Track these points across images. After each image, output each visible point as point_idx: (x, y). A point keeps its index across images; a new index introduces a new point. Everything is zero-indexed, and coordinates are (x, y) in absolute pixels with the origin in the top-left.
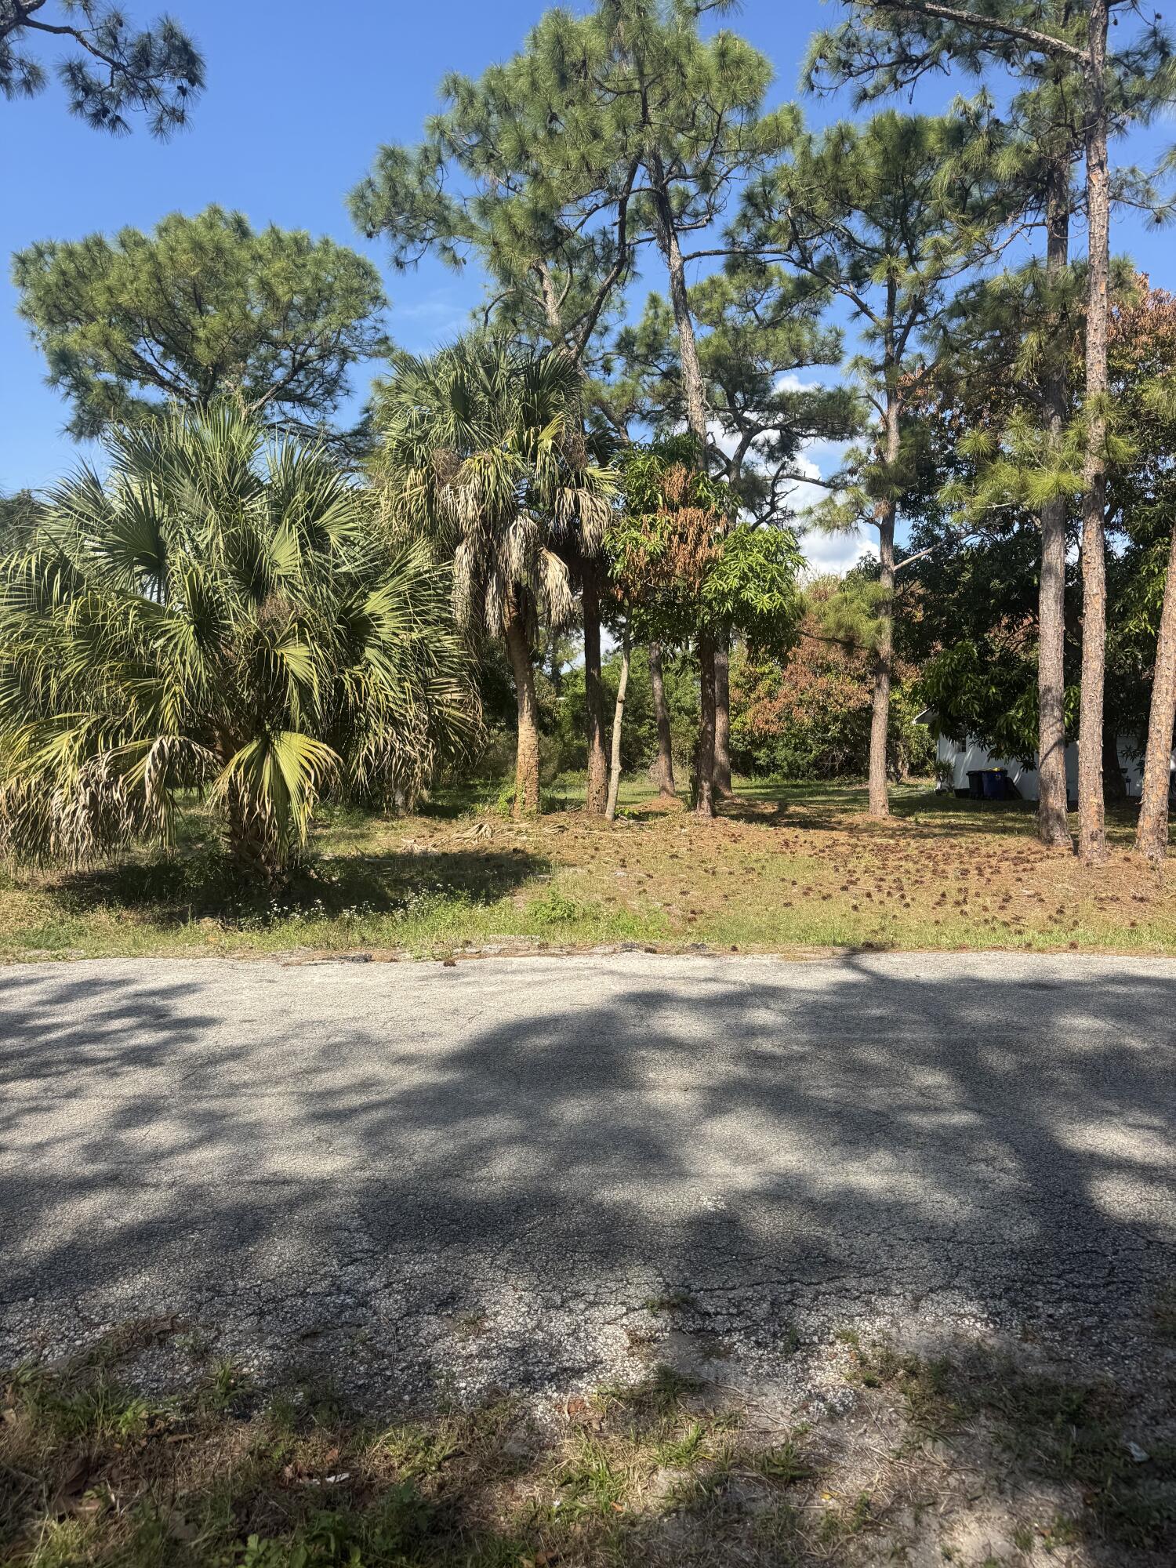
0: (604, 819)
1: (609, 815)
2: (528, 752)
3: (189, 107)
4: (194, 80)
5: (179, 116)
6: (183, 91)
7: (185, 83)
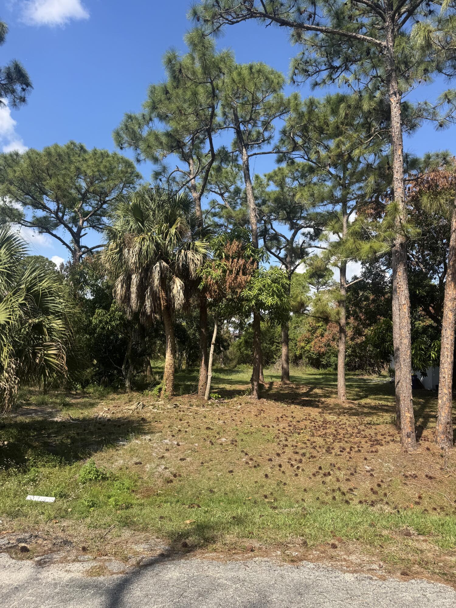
0: (204, 399)
1: (206, 398)
2: (169, 367)
3: (27, 96)
4: (28, 85)
5: (23, 100)
6: (24, 90)
7: (24, 87)
